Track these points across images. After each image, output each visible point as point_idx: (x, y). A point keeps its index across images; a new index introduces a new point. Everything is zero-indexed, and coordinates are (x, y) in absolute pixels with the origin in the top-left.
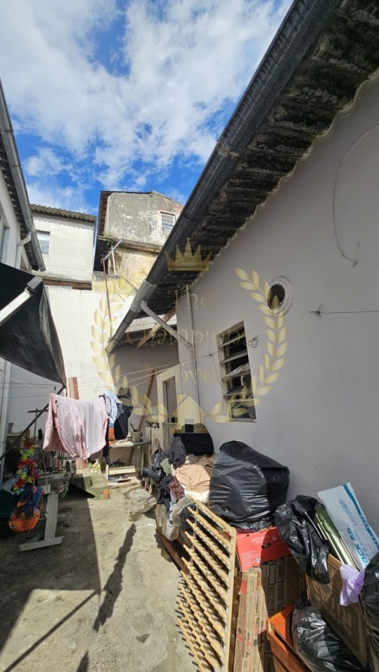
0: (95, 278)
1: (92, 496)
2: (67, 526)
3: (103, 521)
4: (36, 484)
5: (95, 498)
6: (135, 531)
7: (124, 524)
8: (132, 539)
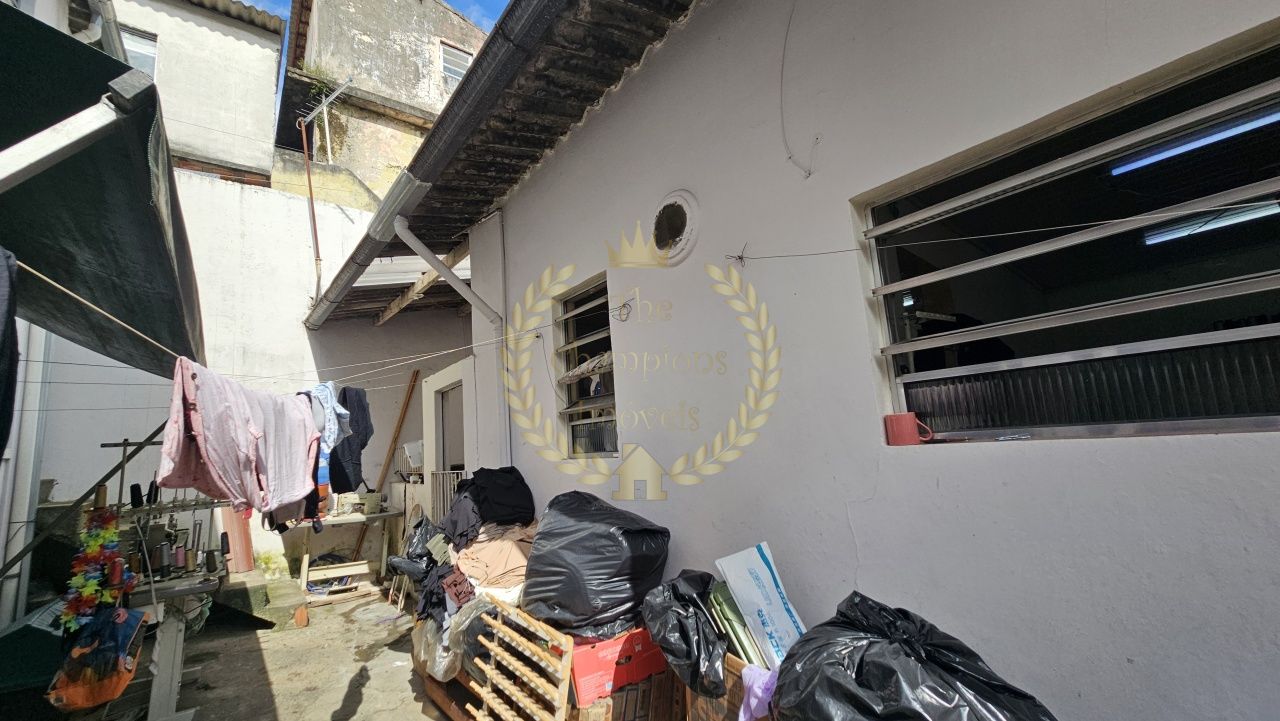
0: (280, 165)
1: (268, 625)
2: (207, 687)
3: (296, 669)
4: (126, 605)
5: (275, 628)
6: (368, 678)
7: (343, 669)
8: (361, 694)
